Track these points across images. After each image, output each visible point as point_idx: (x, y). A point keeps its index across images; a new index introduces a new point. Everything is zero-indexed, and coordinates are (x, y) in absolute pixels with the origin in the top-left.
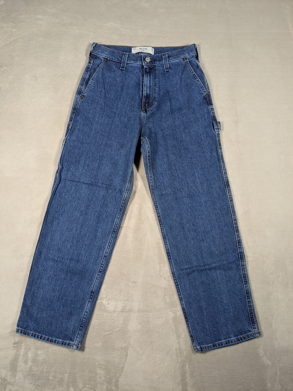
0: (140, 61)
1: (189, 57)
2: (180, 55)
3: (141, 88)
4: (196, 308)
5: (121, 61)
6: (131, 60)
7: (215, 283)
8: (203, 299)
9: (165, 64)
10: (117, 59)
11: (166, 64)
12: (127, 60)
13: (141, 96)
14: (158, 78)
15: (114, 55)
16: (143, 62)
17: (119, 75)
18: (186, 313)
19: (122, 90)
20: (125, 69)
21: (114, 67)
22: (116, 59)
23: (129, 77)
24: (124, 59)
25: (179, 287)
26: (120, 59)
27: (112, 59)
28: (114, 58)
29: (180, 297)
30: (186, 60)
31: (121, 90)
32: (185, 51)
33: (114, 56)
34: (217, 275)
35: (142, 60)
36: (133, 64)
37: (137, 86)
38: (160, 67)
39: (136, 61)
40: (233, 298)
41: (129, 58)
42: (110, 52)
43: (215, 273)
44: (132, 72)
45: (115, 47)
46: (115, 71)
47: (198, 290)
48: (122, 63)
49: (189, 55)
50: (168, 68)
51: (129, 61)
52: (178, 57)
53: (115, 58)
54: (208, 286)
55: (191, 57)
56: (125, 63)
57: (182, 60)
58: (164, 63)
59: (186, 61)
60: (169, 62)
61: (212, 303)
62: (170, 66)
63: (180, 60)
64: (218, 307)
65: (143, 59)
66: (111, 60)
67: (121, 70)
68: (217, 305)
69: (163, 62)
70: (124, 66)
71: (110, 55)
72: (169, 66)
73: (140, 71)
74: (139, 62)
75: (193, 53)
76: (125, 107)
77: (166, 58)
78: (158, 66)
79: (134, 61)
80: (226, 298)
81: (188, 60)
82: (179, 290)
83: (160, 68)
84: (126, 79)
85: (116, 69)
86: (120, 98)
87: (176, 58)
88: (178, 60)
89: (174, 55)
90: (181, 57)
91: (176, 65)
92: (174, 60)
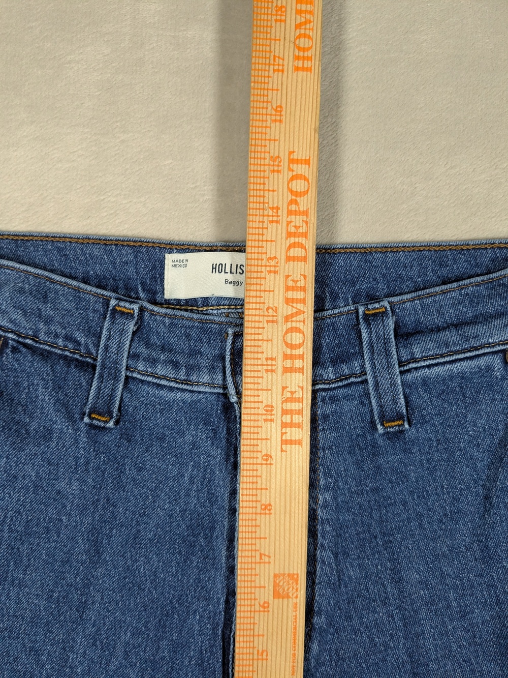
0: (212, 369)
3: (224, 553)
5: (89, 354)
6: (154, 362)
9: (377, 385)
10: (68, 338)
11: (385, 384)
12: (134, 356)
13: (222, 606)
14: (327, 488)
15: (47, 310)
17: (77, 459)
20: (117, 423)
21: (44, 397)
22: (61, 342)
23: (140, 470)
24: (113, 349)
26: (83, 341)
27: (35, 338)
28: (48, 334)
33: (48, 321)
35: (223, 359)
36: (172, 389)
37: (192, 545)
39: (190, 368)
41: (148, 345)
42: (21, 291)
44: (162, 439)
46: (47, 434)
48: (101, 376)
50: (400, 417)
51: (141, 365)
52: (467, 339)
53: (57, 336)
56: (116, 378)
57: (498, 361)
58: (369, 377)
60: (409, 377)
62: (413, 397)
63: (482, 362)
65: (228, 353)
66: (25, 345)
67: (91, 426)
69: (362, 366)
70: (112, 396)
71: (17, 316)
72: (406, 398)
73: (215, 432)
74: (205, 377)
76: (112, 668)
77: (386, 342)
78: (333, 399)
79: (175, 365)
83: (347, 406)
84: (119, 486)
85: (60, 424)
87: (454, 344)
88: (469, 362)
89: (439, 321)
90: (491, 341)
91: (453, 391)
92: (441, 360)
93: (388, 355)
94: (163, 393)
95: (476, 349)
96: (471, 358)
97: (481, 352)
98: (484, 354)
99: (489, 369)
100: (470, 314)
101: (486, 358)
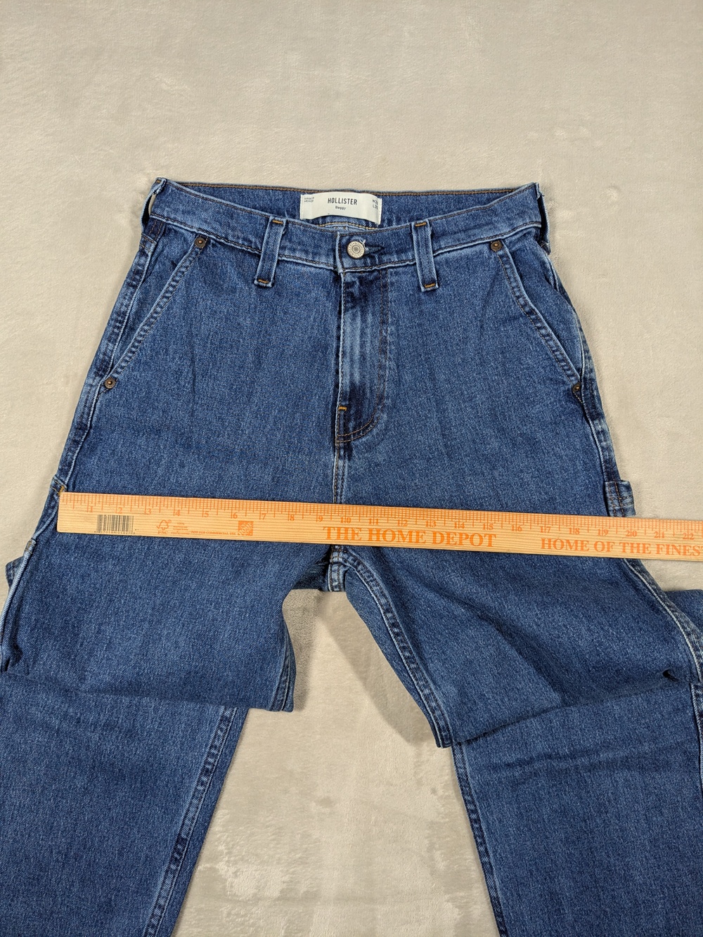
0: (328, 255)
1: (514, 238)
2: (476, 231)
3: (333, 362)
4: (538, 898)
5: (257, 248)
6: (294, 250)
7: (606, 813)
8: (564, 869)
9: (421, 263)
10: (244, 239)
11: (425, 263)
12: (283, 248)
13: (331, 392)
14: (392, 324)
15: (233, 223)
16: (338, 260)
17: (250, 304)
18: (502, 917)
19: (259, 362)
20: (273, 285)
21: (231, 272)
22: (241, 242)
23: (285, 313)
24: (271, 243)
25: (484, 828)
26: (253, 240)
27: (226, 238)
28: (233, 236)
29: (486, 863)
30: (502, 248)
31: (253, 362)
32: (496, 215)
33: (234, 229)
34: (616, 788)
35: (334, 251)
36: (304, 265)
37: (314, 357)
38: (404, 273)
39: (315, 254)
40: (667, 864)
41: (290, 241)
42: (218, 212)
43: (608, 781)
44: (298, 295)
45: (239, 192)
46: (234, 290)
47: (547, 838)
48: (264, 259)
49: (513, 230)
50: (433, 281)
51: (287, 253)
52: (470, 237)
53: (238, 238)
54: (583, 824)
55: (518, 236)
56: (273, 260)
57: (485, 248)
58: (417, 261)
59: (501, 253)
60: (438, 258)
61: (595, 881)
62: (441, 271)
63: (477, 248)
64: (613, 897)
65: (337, 248)
66: (220, 243)
67: (258, 286)
68: (613, 890)
69: (413, 255)
70: (270, 270)
71: (217, 226)
72: (437, 272)
73: (329, 293)
74: (323, 259)
75: (528, 221)
76: (266, 430)
77: (426, 240)
78: (396, 273)
79: (307, 252)
80: (642, 864)
81: (507, 250)
82: (482, 837)
83: (404, 278)
84: (273, 323)
85: (240, 285)
86: (250, 395)
87: (463, 240)
88: (471, 249)
89: (455, 229)
90: (482, 237)
91: (462, 267)
92: (455, 248)
93: (427, 247)
94: (299, 267)
95: (474, 241)
96: (472, 246)
97: (477, 243)
98: (478, 244)
99: (481, 252)
100: (472, 225)
101: (479, 246)
